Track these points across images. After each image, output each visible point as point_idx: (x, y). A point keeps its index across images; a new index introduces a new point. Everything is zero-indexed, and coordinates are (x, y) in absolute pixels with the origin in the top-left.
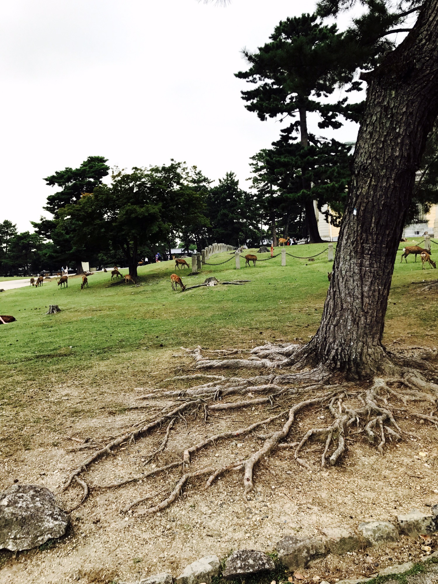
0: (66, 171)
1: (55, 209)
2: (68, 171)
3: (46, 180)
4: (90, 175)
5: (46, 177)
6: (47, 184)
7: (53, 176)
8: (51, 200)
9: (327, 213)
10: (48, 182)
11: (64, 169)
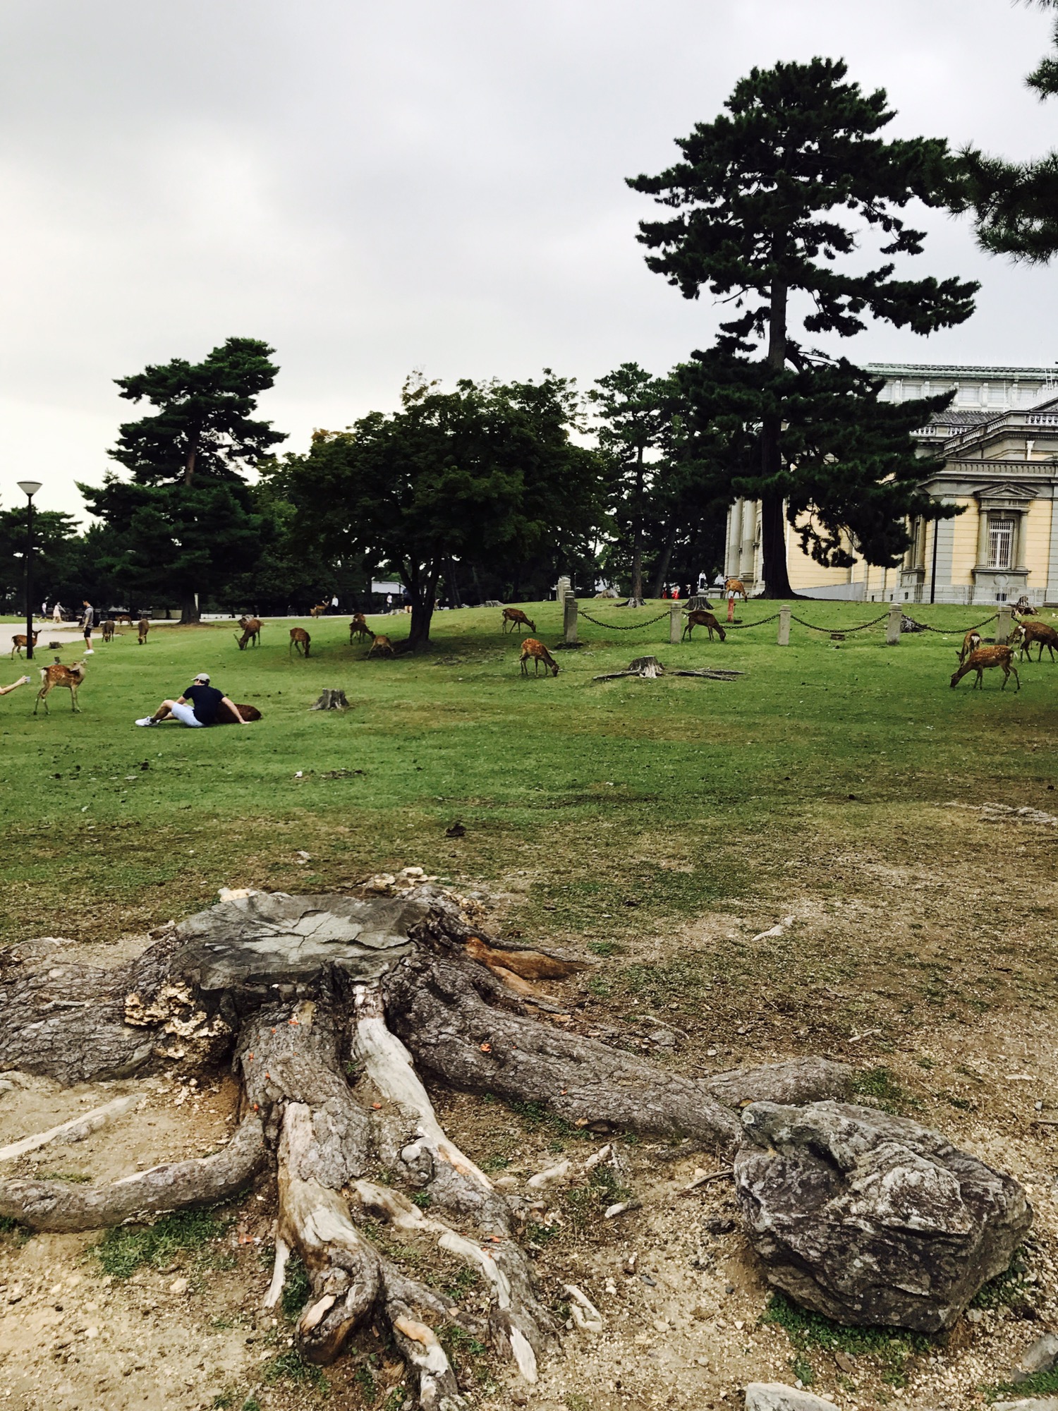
0: (173, 367)
1: (136, 459)
2: (179, 367)
3: (122, 384)
4: (232, 383)
5: (121, 378)
6: (123, 395)
7: (141, 377)
8: (130, 433)
9: (806, 532)
10: (126, 390)
11: (167, 363)
